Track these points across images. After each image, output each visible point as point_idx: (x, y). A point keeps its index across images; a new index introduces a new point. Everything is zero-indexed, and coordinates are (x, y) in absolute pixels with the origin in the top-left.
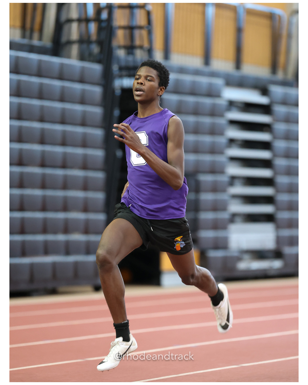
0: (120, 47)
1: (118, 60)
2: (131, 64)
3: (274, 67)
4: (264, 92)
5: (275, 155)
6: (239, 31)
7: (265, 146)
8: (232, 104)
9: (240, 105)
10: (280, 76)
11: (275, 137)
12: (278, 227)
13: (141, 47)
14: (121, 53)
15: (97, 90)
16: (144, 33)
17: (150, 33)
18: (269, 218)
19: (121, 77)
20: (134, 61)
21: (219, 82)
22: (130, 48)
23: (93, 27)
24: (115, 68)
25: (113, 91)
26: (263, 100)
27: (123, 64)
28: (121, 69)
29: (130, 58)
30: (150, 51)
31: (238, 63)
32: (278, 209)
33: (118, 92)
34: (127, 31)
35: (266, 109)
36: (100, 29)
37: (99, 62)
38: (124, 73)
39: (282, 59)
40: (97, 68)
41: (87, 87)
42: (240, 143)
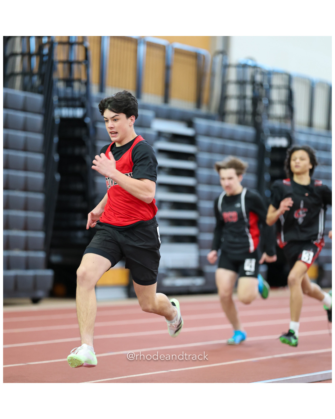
0: (59, 80)
1: (58, 92)
2: (69, 95)
3: (199, 102)
4: (190, 124)
5: (199, 182)
6: (167, 68)
7: (190, 173)
8: (160, 135)
9: (167, 136)
10: (204, 110)
11: (199, 166)
12: (201, 248)
13: (79, 80)
14: (61, 85)
15: (38, 119)
16: (82, 67)
17: (87, 67)
18: (192, 239)
19: (60, 107)
20: (73, 93)
21: (149, 114)
22: (69, 82)
23: (35, 61)
24: (55, 98)
25: (54, 120)
26: (189, 132)
27: (62, 95)
28: (60, 99)
29: (69, 90)
30: (87, 84)
31: (166, 98)
32: (201, 231)
33: (57, 121)
34: (66, 66)
35: (191, 140)
36: (41, 63)
37: (40, 93)
38: (63, 103)
39: (205, 95)
40: (38, 98)
41: (30, 116)
42: (166, 170)
